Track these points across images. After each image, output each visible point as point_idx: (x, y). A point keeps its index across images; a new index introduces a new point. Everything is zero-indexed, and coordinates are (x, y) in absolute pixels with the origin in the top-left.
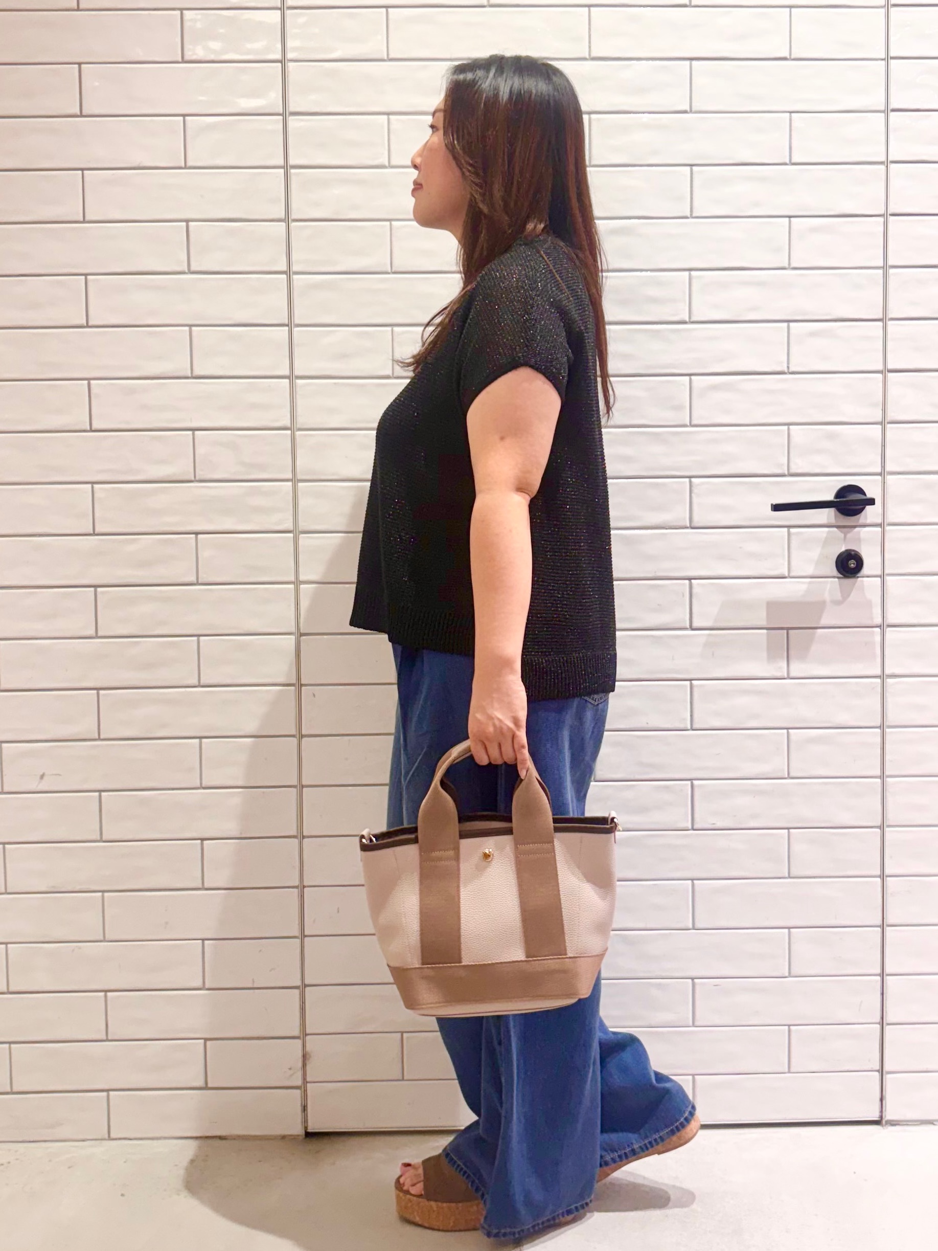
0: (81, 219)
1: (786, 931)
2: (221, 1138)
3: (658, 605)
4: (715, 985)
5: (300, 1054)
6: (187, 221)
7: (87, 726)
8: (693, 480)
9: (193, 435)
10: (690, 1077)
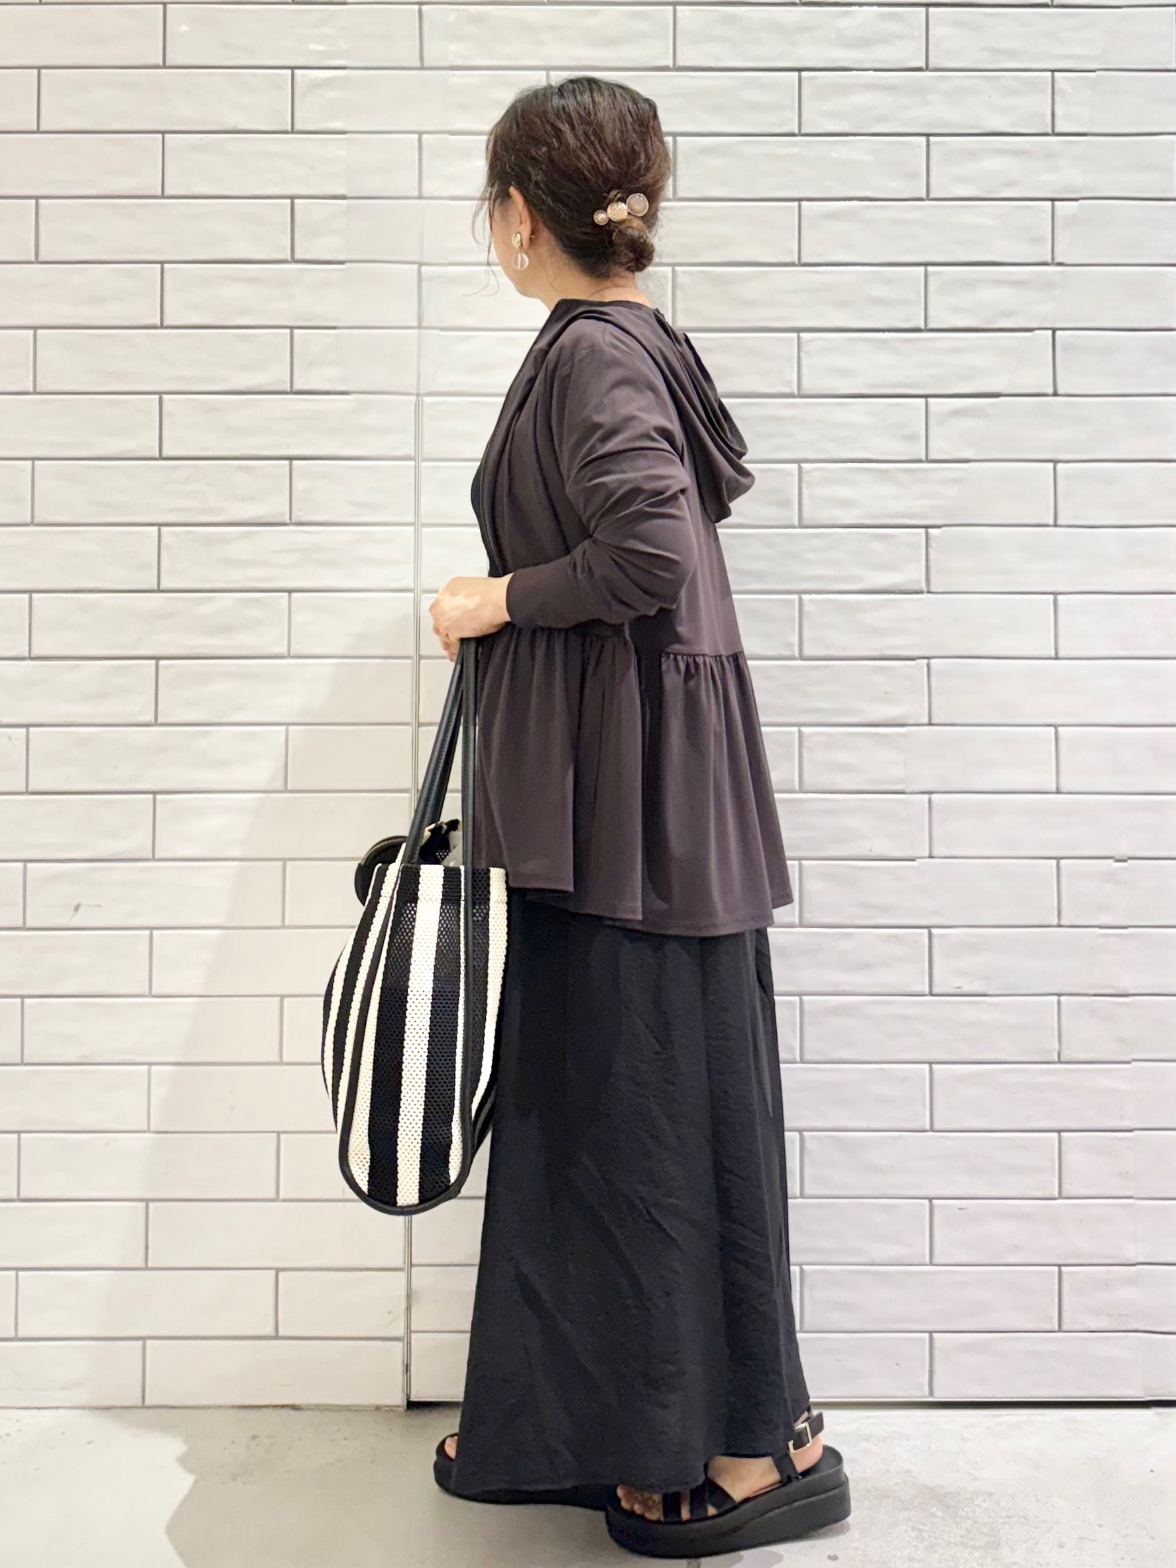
0: (159, 193)
1: (1056, 1135)
2: (294, 1407)
3: (886, 693)
4: (961, 1209)
5: (403, 1292)
6: (292, 198)
7: (137, 842)
8: (930, 530)
9: (291, 465)
10: (927, 1335)
